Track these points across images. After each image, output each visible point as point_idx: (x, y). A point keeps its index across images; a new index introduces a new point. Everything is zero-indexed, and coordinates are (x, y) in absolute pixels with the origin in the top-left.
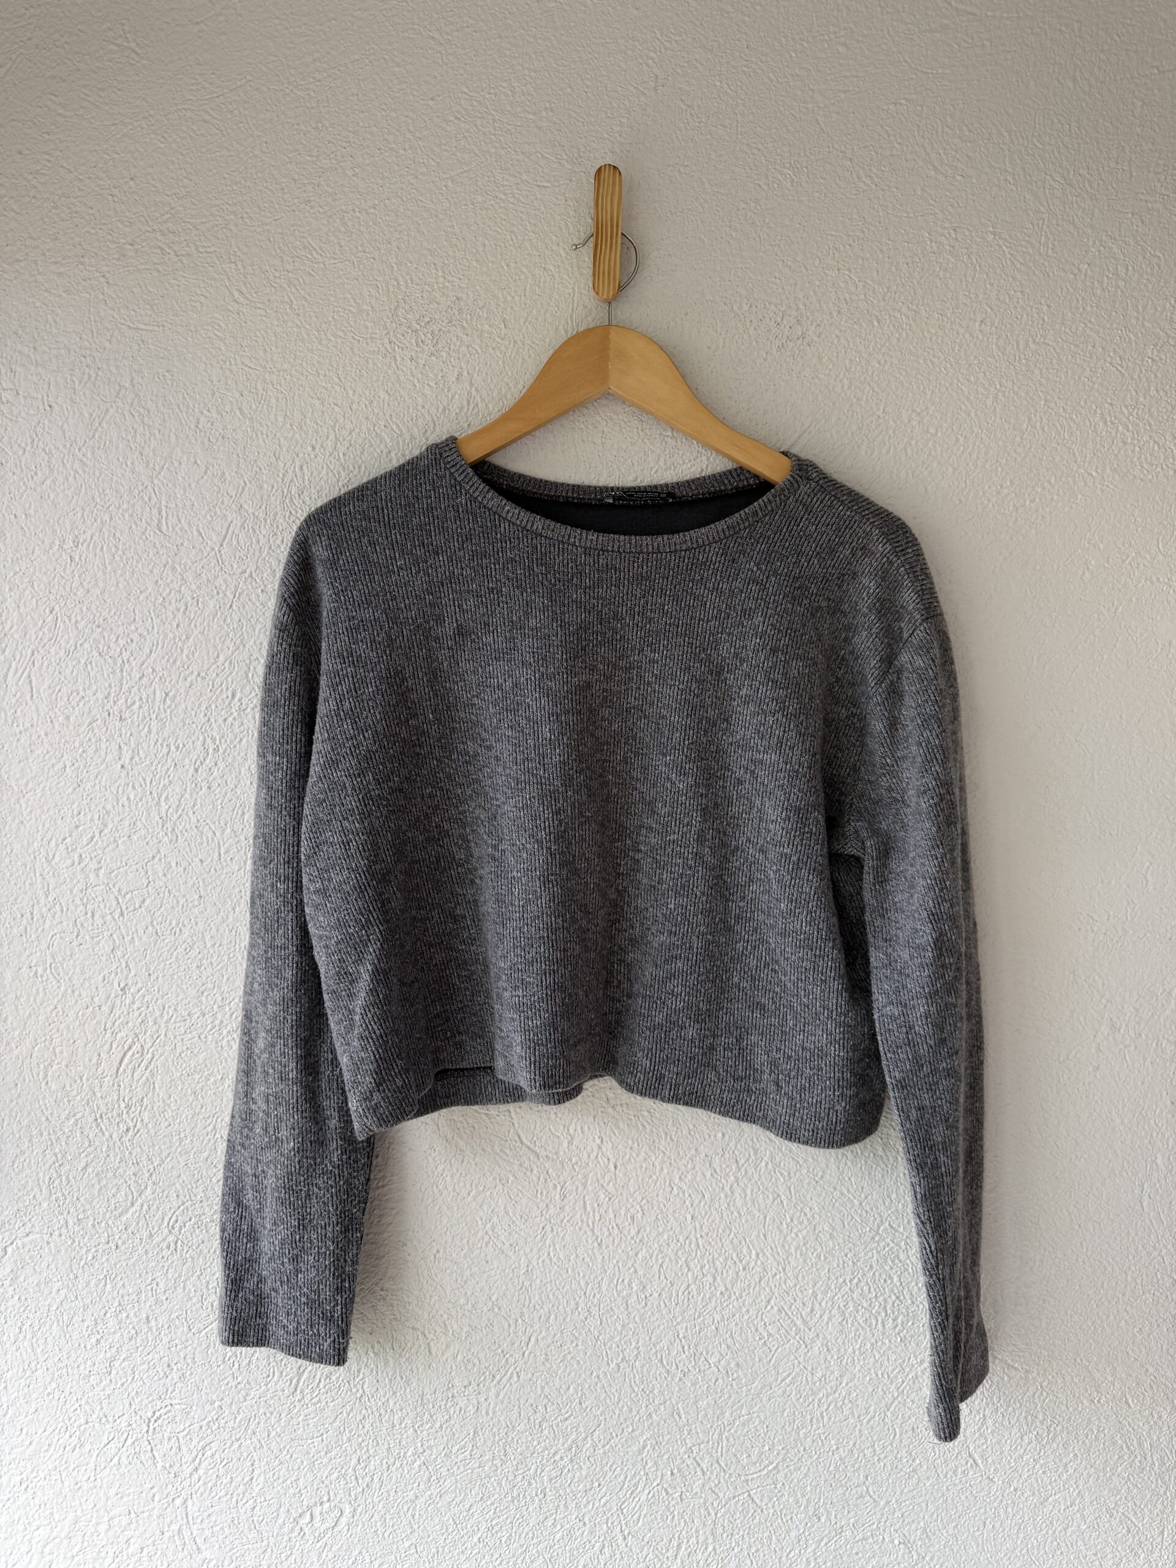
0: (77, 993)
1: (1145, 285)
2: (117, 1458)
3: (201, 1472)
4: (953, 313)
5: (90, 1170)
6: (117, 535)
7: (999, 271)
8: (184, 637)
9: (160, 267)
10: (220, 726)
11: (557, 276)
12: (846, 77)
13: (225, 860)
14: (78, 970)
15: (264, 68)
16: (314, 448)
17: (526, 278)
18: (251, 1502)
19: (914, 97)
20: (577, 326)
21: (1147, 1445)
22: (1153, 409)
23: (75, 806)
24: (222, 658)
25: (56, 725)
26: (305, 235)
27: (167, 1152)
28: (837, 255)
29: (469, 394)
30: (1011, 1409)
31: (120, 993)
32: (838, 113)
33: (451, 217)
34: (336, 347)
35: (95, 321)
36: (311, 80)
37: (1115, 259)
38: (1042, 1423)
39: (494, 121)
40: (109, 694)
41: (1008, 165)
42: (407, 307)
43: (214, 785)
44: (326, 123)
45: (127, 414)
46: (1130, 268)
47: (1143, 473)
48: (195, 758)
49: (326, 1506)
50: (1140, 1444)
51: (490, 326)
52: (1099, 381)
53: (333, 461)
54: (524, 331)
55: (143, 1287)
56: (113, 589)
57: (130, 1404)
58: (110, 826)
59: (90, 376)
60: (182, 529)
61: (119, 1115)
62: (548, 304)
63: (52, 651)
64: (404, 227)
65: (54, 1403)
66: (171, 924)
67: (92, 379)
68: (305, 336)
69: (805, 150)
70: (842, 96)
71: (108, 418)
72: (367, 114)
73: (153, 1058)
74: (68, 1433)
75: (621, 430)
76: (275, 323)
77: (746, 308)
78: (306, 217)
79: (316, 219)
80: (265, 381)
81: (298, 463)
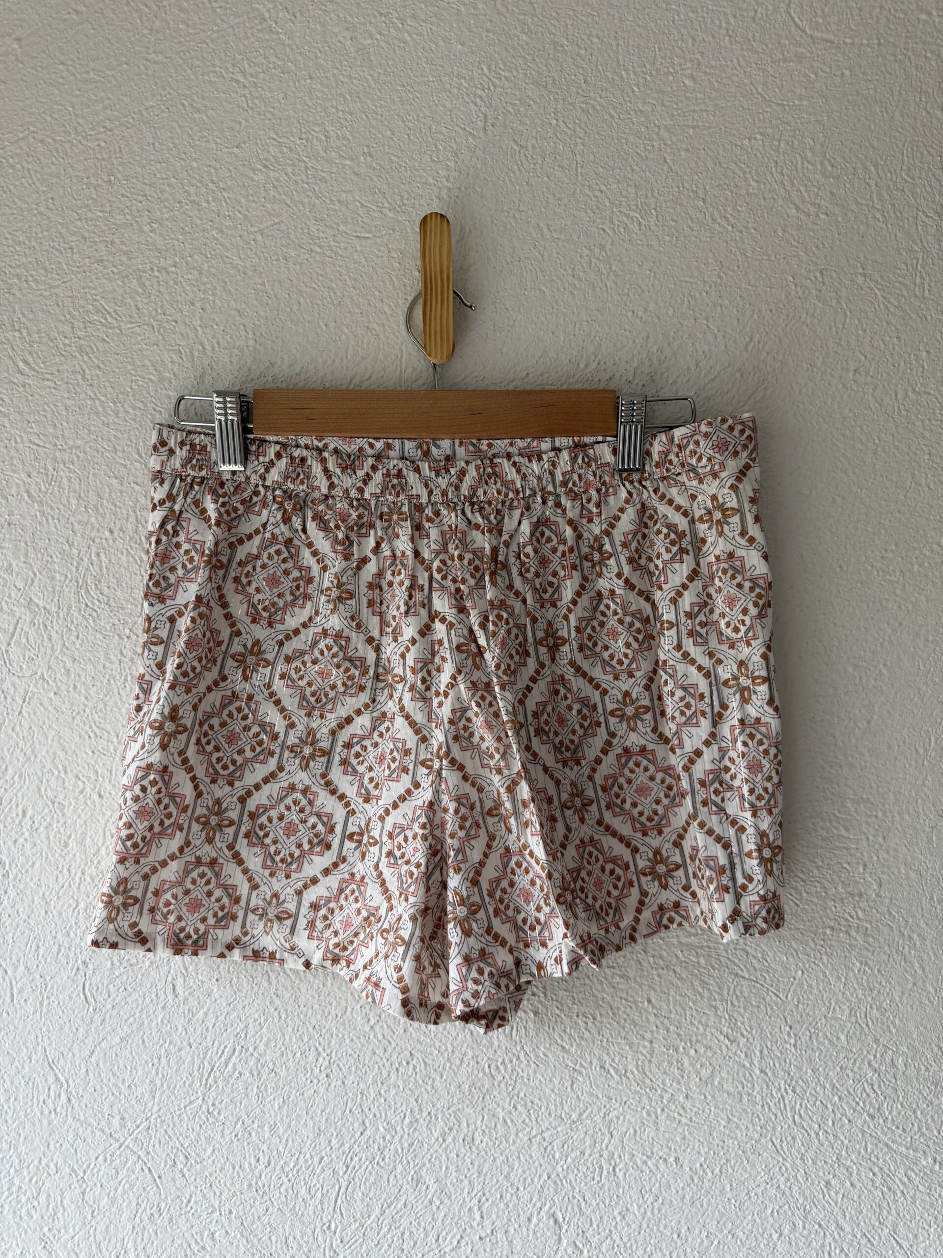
4: (823, 362)
7: (871, 315)
10: (9, 849)
11: (382, 336)
12: (694, 111)
13: (19, 1002)
15: (48, 119)
16: (111, 532)
19: (770, 131)
26: (98, 298)
28: (693, 303)
32: (688, 151)
33: (261, 273)
34: (134, 420)
36: (102, 130)
39: (307, 168)
41: (876, 200)
42: (214, 374)
44: (120, 176)
64: (209, 286)
68: (100, 409)
69: (652, 192)
70: (691, 131)
72: (164, 165)
76: (66, 395)
78: (98, 278)
79: (110, 280)
80: (55, 460)
81: (94, 549)
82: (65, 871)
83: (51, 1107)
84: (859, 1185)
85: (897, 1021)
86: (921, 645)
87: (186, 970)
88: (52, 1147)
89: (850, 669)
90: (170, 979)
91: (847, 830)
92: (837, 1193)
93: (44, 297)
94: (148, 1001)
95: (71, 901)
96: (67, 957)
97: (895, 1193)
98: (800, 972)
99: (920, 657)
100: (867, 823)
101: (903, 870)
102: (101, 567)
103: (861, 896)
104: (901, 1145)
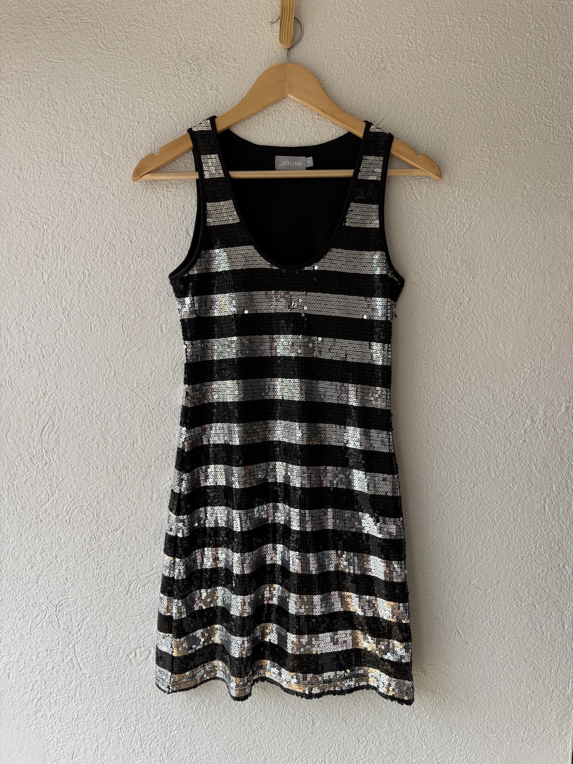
0: (21, 395)
1: (558, 44)
2: (41, 624)
3: (82, 631)
4: (461, 57)
5: (28, 483)
6: (41, 166)
7: (484, 36)
8: (74, 218)
9: (62, 30)
10: (91, 264)
11: (261, 36)
13: (94, 331)
14: (22, 384)
16: (139, 123)
17: (246, 37)
18: (106, 646)
20: (271, 61)
21: (544, 628)
22: (560, 108)
23: (20, 302)
24: (92, 229)
25: (11, 261)
26: (135, 14)
27: (66, 474)
28: (402, 27)
29: (216, 96)
30: (478, 608)
31: (43, 395)
34: (150, 72)
35: (30, 57)
37: (543, 30)
38: (493, 616)
40: (37, 246)
42: (186, 51)
43: (89, 294)
45: (46, 105)
46: (551, 35)
47: (554, 141)
48: (79, 279)
49: (143, 648)
50: (541, 627)
51: (227, 62)
52: (533, 93)
53: (148, 129)
54: (244, 64)
55: (54, 540)
56: (39, 194)
57: (48, 598)
58: (38, 312)
59: (27, 85)
60: (73, 164)
61: (42, 456)
62: (257, 51)
63: (9, 225)
64: (184, 10)
65: (11, 596)
66: (67, 362)
67: (29, 87)
68: (135, 66)
71: (36, 107)
73: (59, 428)
74: (17, 611)
75: (292, 115)
76: (120, 59)
77: (356, 53)
78: (135, 5)
79: (140, 6)
80: (114, 89)
81: (131, 130)
82: (115, 274)
83: (107, 377)
84: (451, 431)
85: (473, 360)
86: (496, 192)
87: (167, 321)
88: (107, 394)
89: (463, 201)
90: (160, 324)
91: (456, 273)
92: (442, 434)
93: (112, 13)
94: (150, 333)
95: (118, 288)
96: (115, 312)
97: (468, 436)
98: (431, 336)
99: (495, 197)
100: (466, 271)
101: (480, 293)
102: (133, 139)
103: (461, 304)
104: (471, 414)
